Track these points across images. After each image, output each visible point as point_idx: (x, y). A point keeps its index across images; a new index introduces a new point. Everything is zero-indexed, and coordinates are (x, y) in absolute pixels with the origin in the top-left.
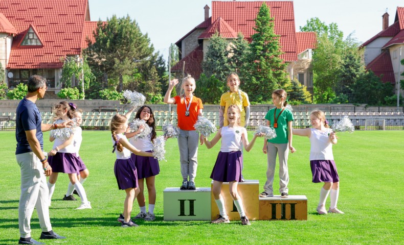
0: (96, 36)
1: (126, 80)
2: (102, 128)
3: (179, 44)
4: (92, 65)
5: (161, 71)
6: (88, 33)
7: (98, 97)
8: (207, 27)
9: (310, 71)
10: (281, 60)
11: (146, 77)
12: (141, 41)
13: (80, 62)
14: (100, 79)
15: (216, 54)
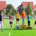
0: (7, 6)
1: (11, 12)
2: (8, 19)
3: (18, 7)
4: (6, 10)
5: (16, 11)
6: (6, 6)
7: (7, 15)
8: (22, 5)
9: (35, 11)
10: (31, 10)
11: (13, 12)
12: (13, 7)
13: (5, 10)
14: (7, 12)
15: (23, 9)
